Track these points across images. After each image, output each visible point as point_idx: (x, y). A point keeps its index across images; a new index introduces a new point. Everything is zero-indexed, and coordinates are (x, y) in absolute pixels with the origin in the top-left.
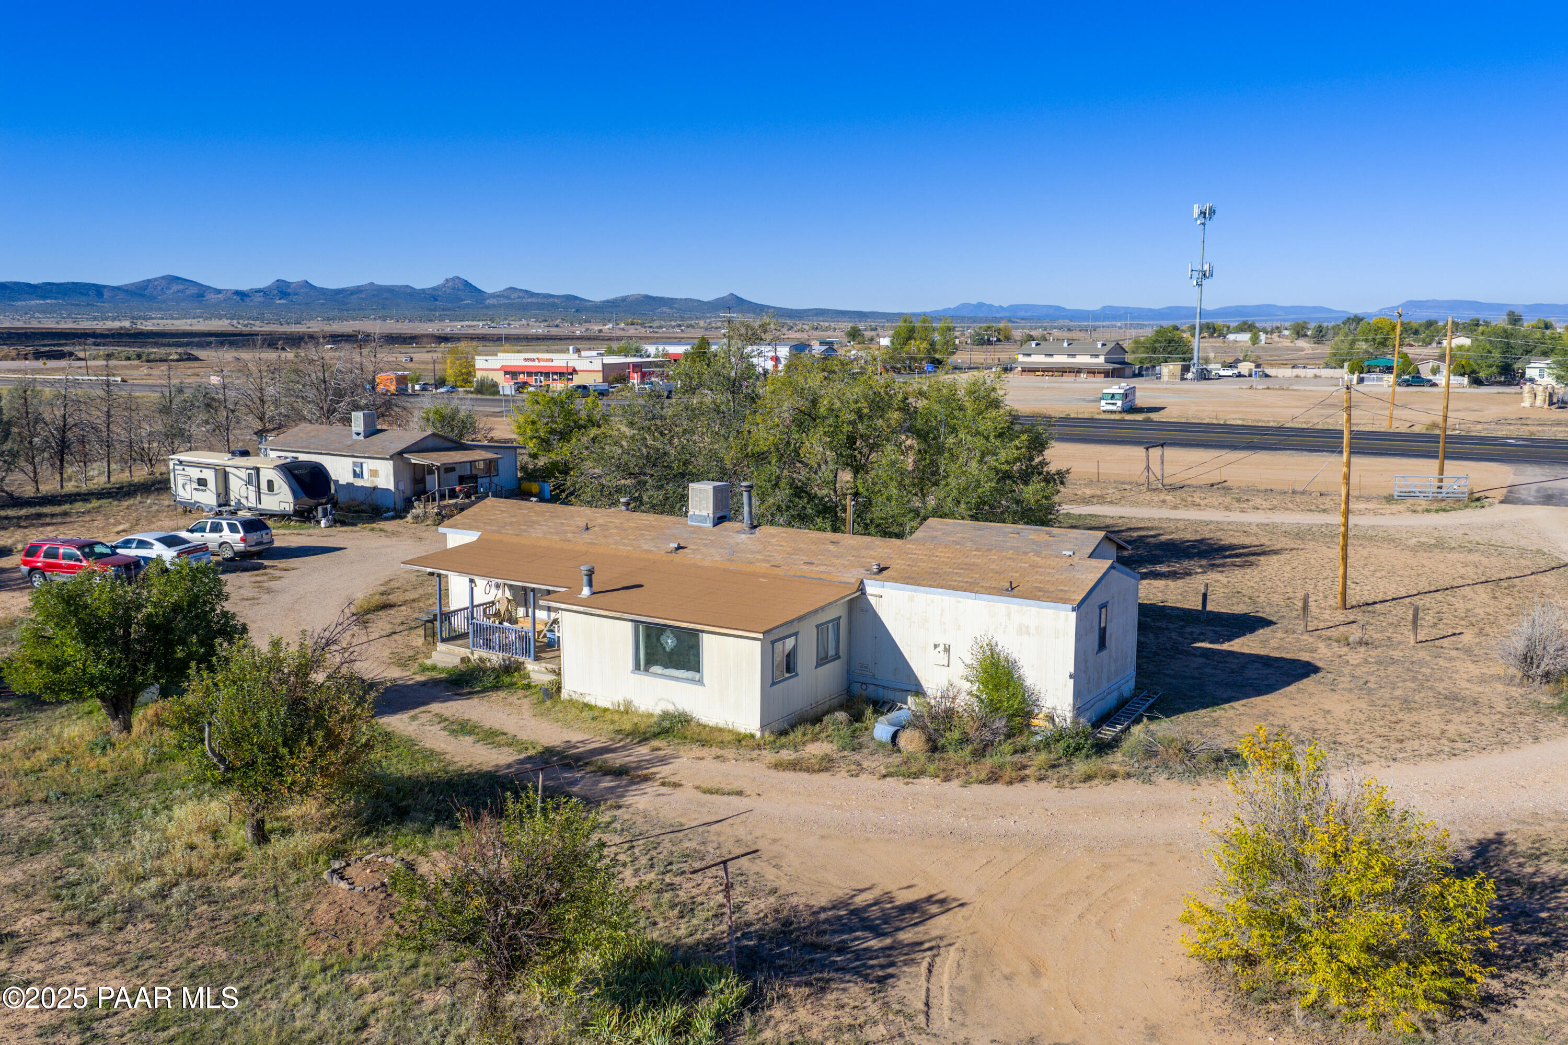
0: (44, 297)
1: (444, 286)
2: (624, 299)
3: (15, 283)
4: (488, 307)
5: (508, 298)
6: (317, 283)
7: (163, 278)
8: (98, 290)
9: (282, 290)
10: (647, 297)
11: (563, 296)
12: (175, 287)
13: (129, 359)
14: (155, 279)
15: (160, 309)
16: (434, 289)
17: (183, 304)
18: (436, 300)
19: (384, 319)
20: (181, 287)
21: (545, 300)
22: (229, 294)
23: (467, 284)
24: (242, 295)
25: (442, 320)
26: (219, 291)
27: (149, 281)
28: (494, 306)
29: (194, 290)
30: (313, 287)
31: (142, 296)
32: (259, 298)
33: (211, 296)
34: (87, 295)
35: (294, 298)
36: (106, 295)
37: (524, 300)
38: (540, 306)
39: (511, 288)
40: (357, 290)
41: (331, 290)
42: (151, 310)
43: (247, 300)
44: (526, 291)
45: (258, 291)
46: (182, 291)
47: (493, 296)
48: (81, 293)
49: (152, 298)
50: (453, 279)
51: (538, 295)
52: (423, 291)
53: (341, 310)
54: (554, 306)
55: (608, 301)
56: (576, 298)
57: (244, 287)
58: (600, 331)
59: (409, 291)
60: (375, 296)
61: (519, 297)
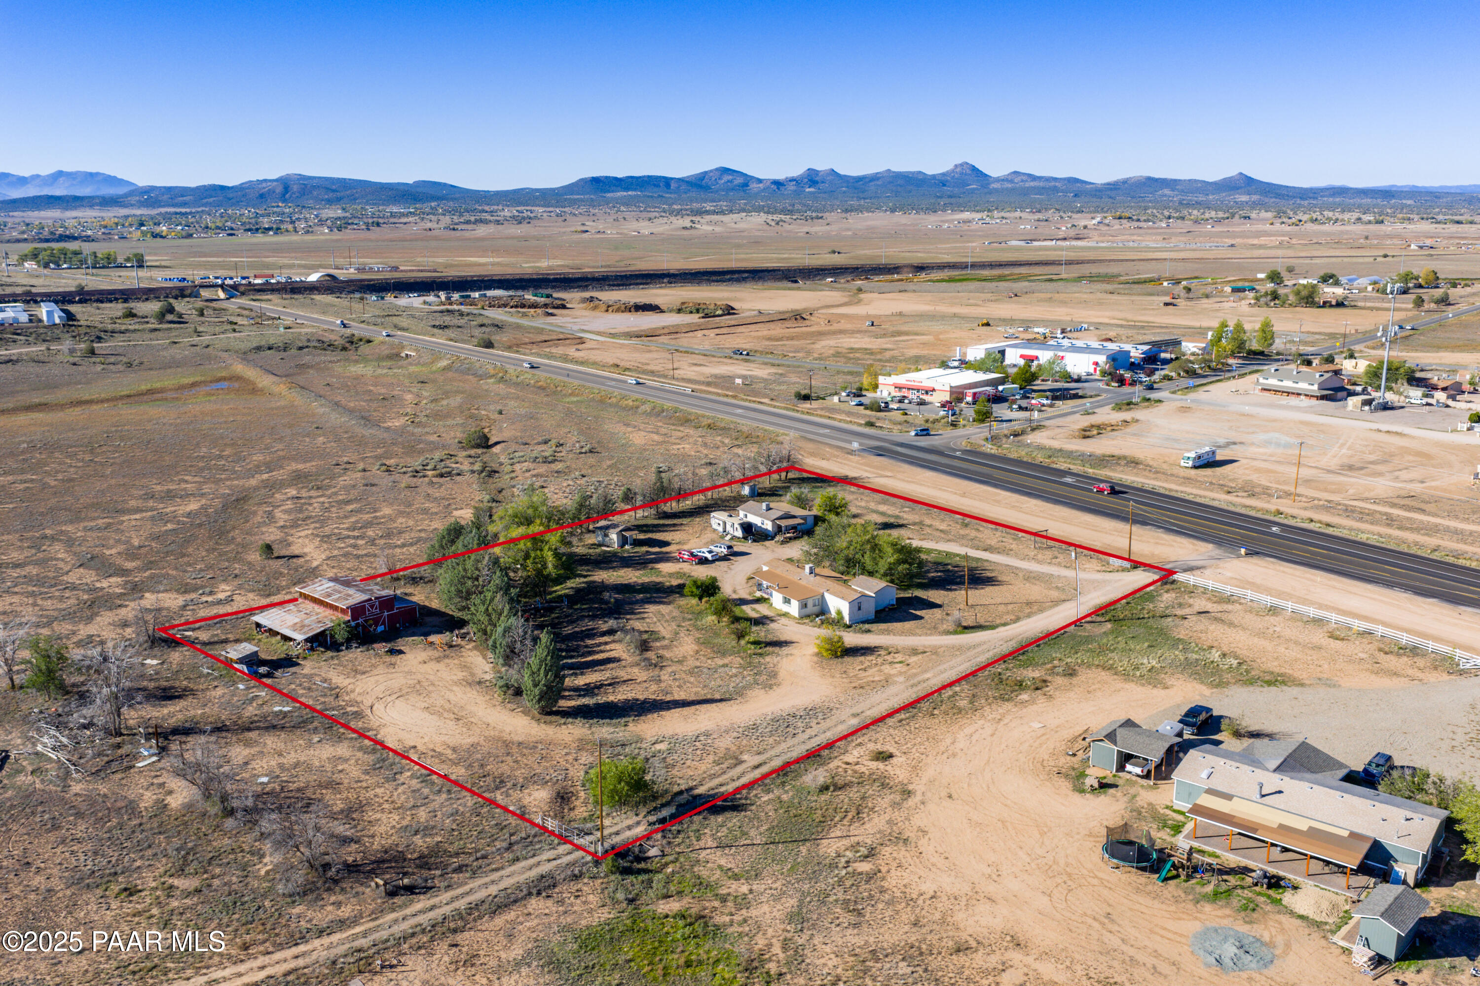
0: (627, 189)
1: (953, 171)
2: (1125, 182)
3: (606, 177)
4: (994, 193)
5: (1012, 181)
6: (842, 172)
7: (717, 169)
8: (667, 182)
9: (812, 178)
10: (1150, 179)
11: (1064, 179)
12: (727, 178)
14: (711, 171)
15: (714, 200)
16: (943, 174)
17: (729, 196)
18: (944, 185)
20: (730, 177)
21: (1047, 184)
22: (768, 183)
23: (974, 169)
24: (778, 183)
25: (945, 210)
26: (760, 181)
27: (706, 173)
28: (999, 192)
29: (739, 180)
30: (839, 175)
31: (700, 186)
32: (792, 187)
33: (754, 186)
34: (658, 186)
35: (821, 186)
36: (673, 185)
37: (1027, 185)
38: (1040, 191)
39: (1015, 173)
40: (874, 178)
41: (853, 178)
42: (707, 200)
43: (782, 188)
44: (1029, 175)
45: (792, 180)
46: (729, 182)
47: (998, 180)
48: (654, 185)
49: (707, 189)
50: (961, 165)
51: (1040, 178)
52: (934, 177)
53: (859, 199)
54: (1055, 189)
55: (1108, 184)
56: (1076, 181)
57: (780, 176)
59: (921, 177)
60: (890, 182)
61: (1022, 181)
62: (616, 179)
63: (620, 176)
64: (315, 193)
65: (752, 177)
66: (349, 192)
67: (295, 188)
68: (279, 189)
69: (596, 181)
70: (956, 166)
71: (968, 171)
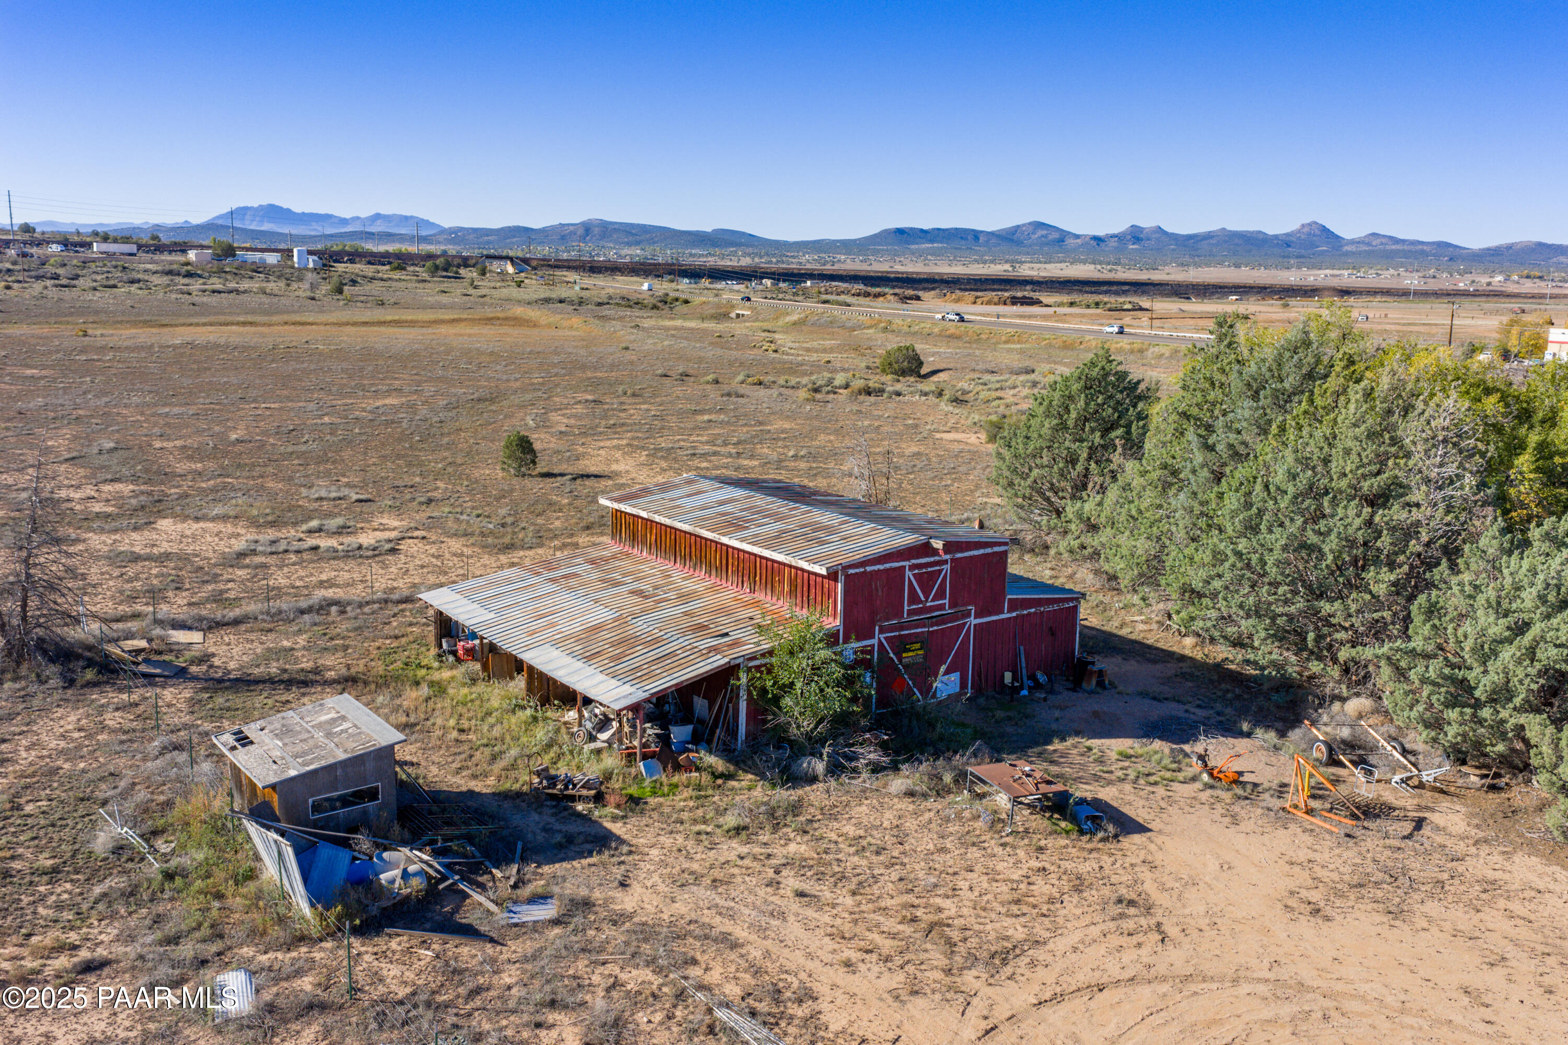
0: (932, 241)
1: (1299, 231)
2: (1509, 247)
3: (911, 229)
4: (1347, 254)
5: (1369, 244)
6: (1169, 229)
7: (1030, 224)
8: (976, 235)
9: (1136, 235)
10: (1541, 245)
11: (1433, 243)
12: (1041, 232)
13: (1088, 307)
14: (1024, 225)
15: (1028, 254)
16: (1287, 235)
17: (1046, 249)
18: (1289, 246)
19: (1237, 266)
20: (1045, 232)
21: (1412, 248)
22: (1087, 239)
23: (1324, 229)
24: (1098, 239)
25: (1299, 268)
26: (1077, 237)
27: (1019, 226)
28: (1353, 253)
29: (1056, 236)
30: (1165, 233)
31: (1011, 240)
32: (1113, 243)
33: (1070, 241)
34: (966, 239)
35: (1146, 243)
36: (982, 239)
37: (1388, 247)
38: (1406, 254)
39: (1374, 234)
40: (1208, 236)
41: (1183, 236)
42: (1020, 254)
43: (1104, 245)
44: (1391, 238)
45: (1114, 236)
46: (1045, 236)
47: (1352, 242)
48: (962, 238)
49: (1019, 243)
50: (1309, 224)
51: (1403, 241)
52: (1276, 237)
53: (1192, 256)
54: (1424, 253)
55: (1489, 249)
56: (1448, 245)
57: (1101, 233)
58: (1489, 284)
59: (1261, 236)
60: (1226, 242)
61: (1382, 244)
62: (922, 231)
63: (925, 227)
64: (615, 236)
65: (1069, 233)
66: (648, 236)
67: (596, 230)
68: (581, 232)
69: (900, 232)
70: (1303, 226)
71: (1318, 233)
